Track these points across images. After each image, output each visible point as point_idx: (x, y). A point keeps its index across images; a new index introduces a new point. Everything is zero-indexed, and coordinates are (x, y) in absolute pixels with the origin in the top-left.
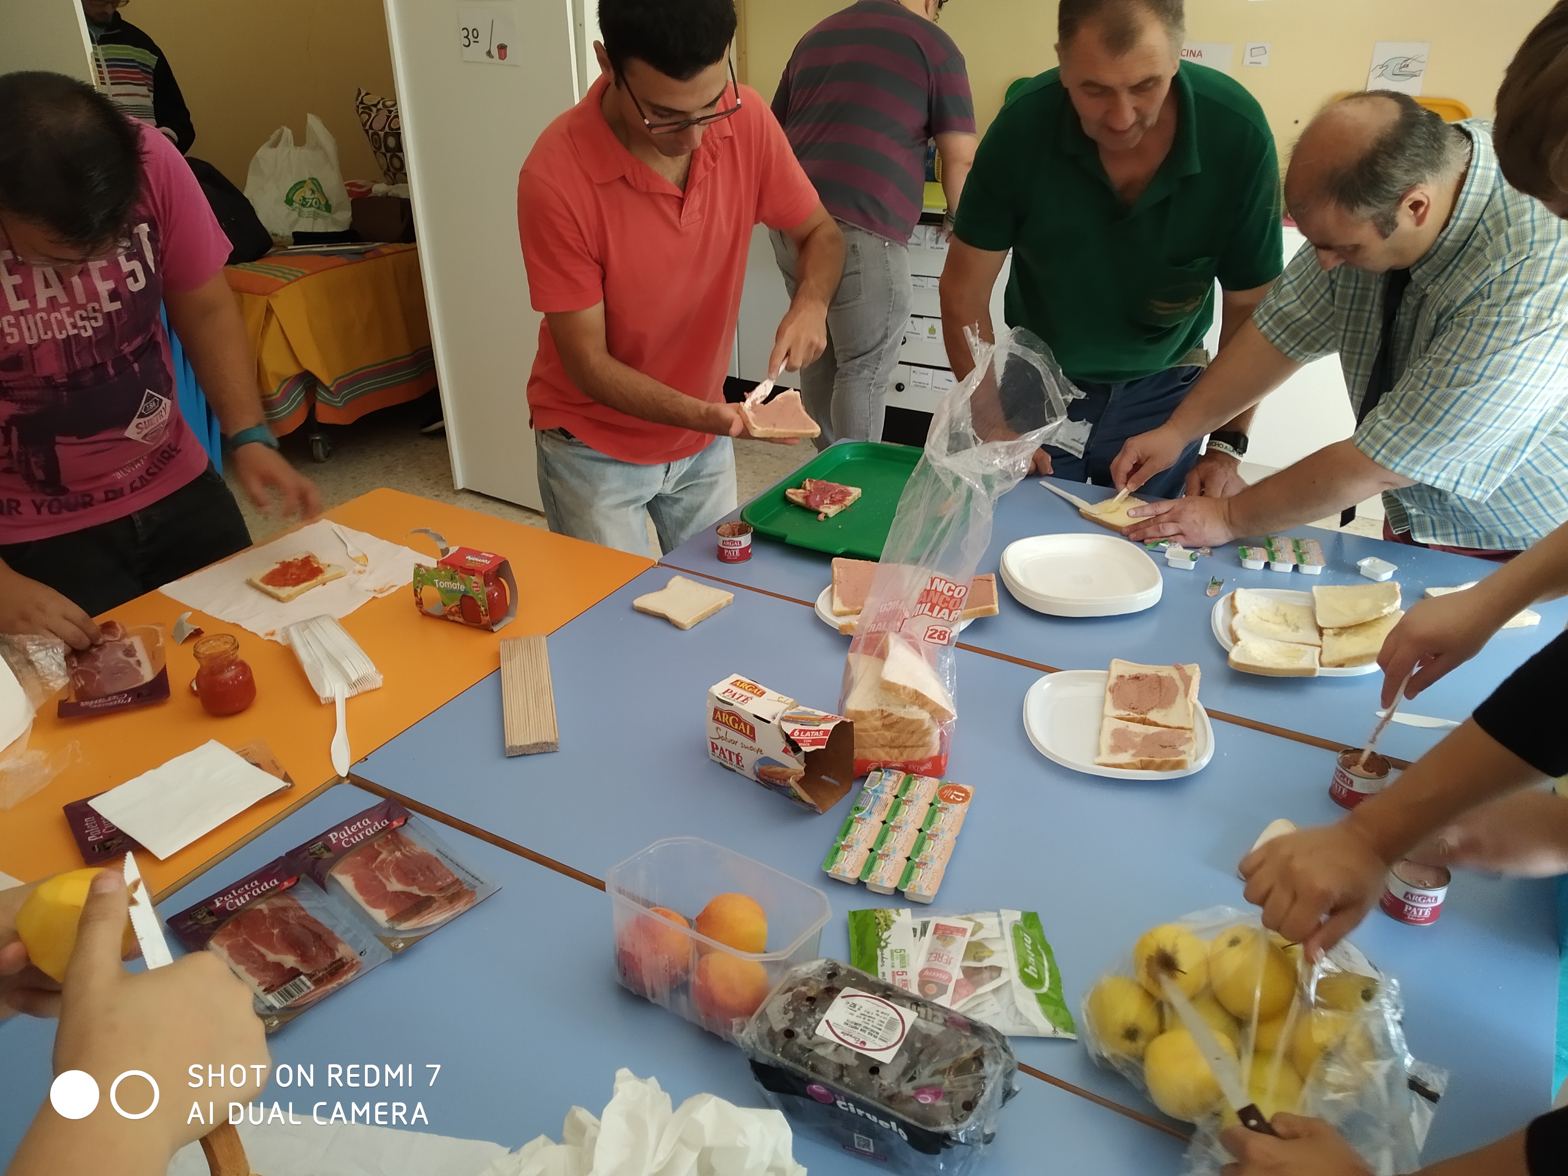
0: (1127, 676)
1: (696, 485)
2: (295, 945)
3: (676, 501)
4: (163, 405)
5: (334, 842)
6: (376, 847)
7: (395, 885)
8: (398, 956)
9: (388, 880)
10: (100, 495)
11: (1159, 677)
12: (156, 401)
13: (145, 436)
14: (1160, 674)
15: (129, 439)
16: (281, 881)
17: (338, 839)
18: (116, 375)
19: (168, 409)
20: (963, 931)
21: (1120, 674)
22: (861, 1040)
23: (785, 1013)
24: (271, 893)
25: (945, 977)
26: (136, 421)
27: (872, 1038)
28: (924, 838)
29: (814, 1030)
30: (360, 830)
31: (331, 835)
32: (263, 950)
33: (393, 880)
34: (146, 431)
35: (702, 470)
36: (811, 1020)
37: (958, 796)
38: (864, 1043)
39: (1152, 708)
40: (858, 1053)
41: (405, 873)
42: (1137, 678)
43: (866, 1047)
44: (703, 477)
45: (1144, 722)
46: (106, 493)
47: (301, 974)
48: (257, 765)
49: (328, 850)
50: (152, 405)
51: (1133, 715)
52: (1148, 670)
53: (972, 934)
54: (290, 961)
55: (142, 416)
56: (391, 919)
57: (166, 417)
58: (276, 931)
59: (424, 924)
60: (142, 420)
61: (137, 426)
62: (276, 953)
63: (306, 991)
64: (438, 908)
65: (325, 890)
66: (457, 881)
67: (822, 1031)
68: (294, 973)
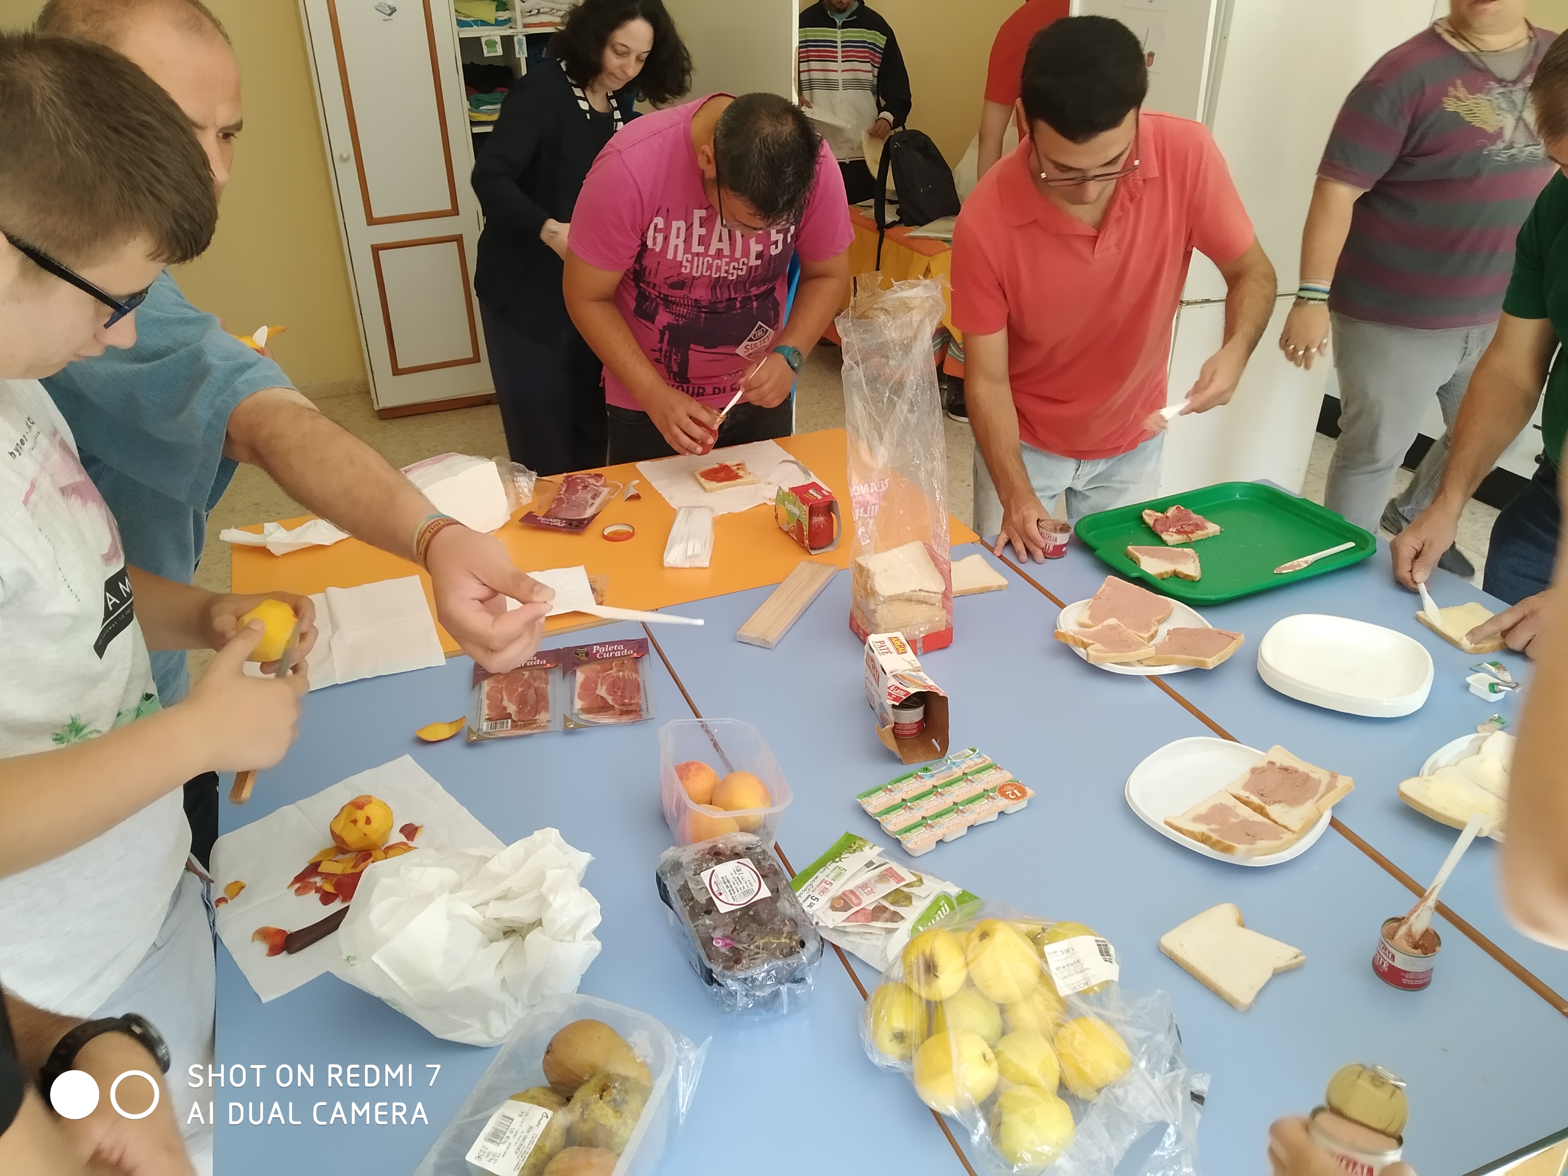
0: (1278, 765)
1: (1107, 487)
2: (522, 702)
3: (1085, 497)
4: (768, 334)
5: (594, 652)
6: (613, 665)
7: (602, 691)
8: (568, 732)
9: (602, 687)
10: (709, 390)
11: (1308, 776)
12: (763, 331)
13: (751, 354)
14: (1311, 774)
15: (738, 355)
16: (547, 663)
17: (598, 652)
18: (740, 308)
19: (771, 338)
20: (900, 879)
21: (1271, 760)
22: (721, 891)
23: (696, 854)
24: (538, 667)
25: (855, 901)
26: (745, 343)
27: (729, 894)
28: (953, 810)
29: (701, 872)
30: (614, 650)
31: (595, 647)
32: (505, 697)
33: (604, 687)
34: (751, 351)
35: (1115, 476)
36: (704, 865)
37: (1013, 794)
38: (721, 894)
39: (1280, 802)
40: (711, 898)
41: (614, 687)
42: (1286, 769)
43: (720, 897)
44: (1114, 482)
45: (1261, 811)
46: (714, 388)
47: (511, 718)
48: (593, 590)
49: (587, 654)
50: (760, 333)
51: (1256, 800)
52: (1302, 766)
53: (906, 886)
54: (512, 708)
55: (751, 340)
56: (581, 709)
57: (767, 343)
58: (520, 689)
59: (596, 721)
60: (750, 343)
61: (745, 347)
62: (509, 701)
63: (505, 729)
64: (612, 715)
65: (564, 676)
66: (638, 704)
67: (705, 876)
68: (509, 716)
